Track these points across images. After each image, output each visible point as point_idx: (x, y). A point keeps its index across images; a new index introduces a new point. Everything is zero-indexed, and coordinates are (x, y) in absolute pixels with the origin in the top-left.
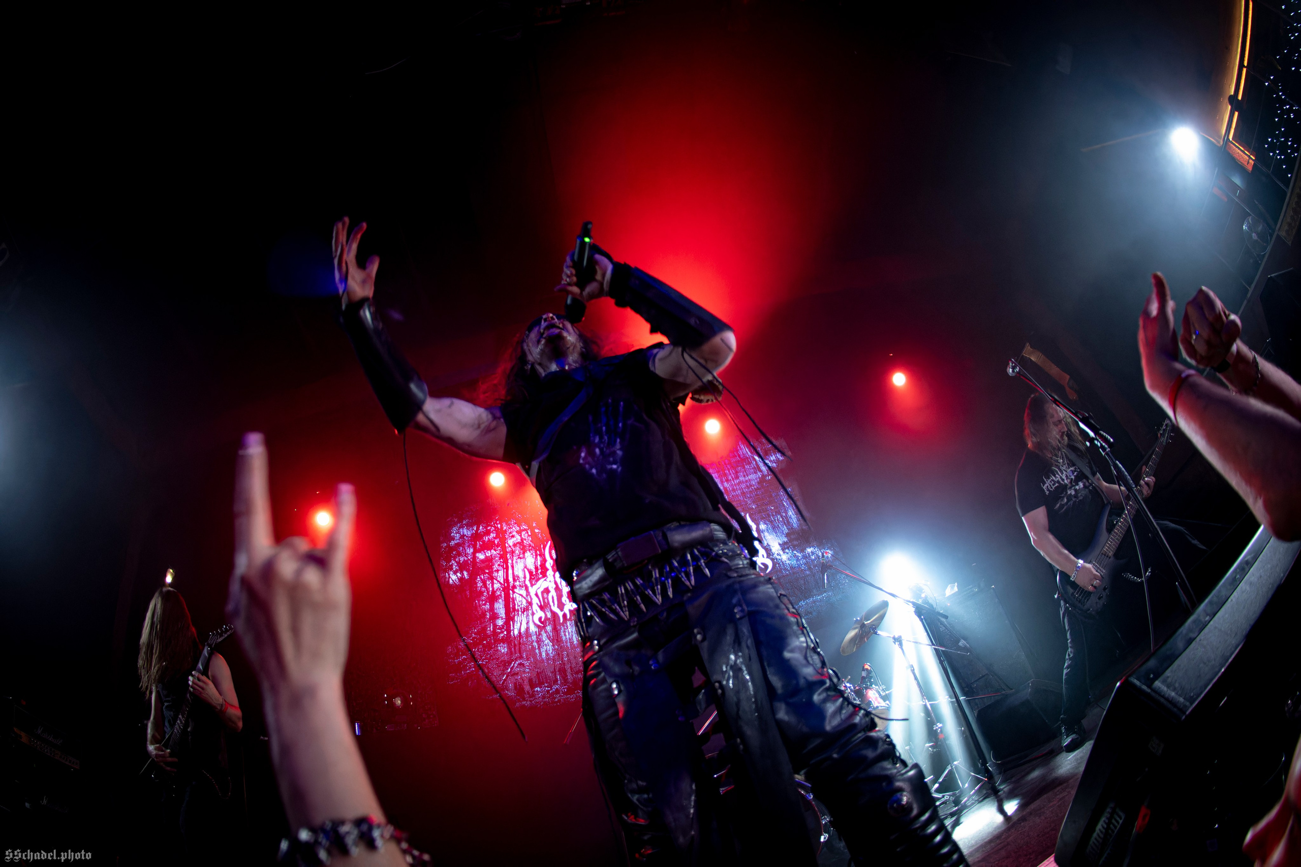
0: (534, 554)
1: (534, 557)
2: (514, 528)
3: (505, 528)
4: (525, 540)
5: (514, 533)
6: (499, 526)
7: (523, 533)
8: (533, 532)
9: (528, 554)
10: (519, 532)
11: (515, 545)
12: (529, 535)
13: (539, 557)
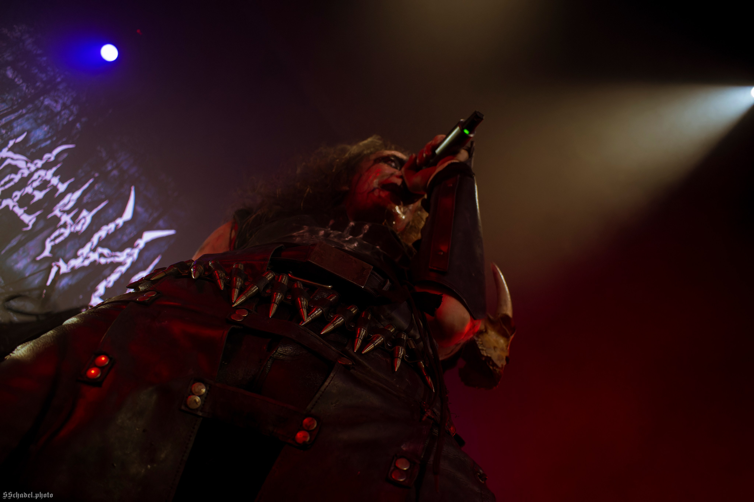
0: (50, 135)
1: (47, 137)
2: (66, 98)
3: (61, 87)
4: (61, 117)
5: (61, 101)
6: (59, 80)
7: (67, 111)
8: (74, 122)
9: (46, 128)
10: (65, 106)
11: (47, 108)
12: (68, 119)
13: (48, 142)
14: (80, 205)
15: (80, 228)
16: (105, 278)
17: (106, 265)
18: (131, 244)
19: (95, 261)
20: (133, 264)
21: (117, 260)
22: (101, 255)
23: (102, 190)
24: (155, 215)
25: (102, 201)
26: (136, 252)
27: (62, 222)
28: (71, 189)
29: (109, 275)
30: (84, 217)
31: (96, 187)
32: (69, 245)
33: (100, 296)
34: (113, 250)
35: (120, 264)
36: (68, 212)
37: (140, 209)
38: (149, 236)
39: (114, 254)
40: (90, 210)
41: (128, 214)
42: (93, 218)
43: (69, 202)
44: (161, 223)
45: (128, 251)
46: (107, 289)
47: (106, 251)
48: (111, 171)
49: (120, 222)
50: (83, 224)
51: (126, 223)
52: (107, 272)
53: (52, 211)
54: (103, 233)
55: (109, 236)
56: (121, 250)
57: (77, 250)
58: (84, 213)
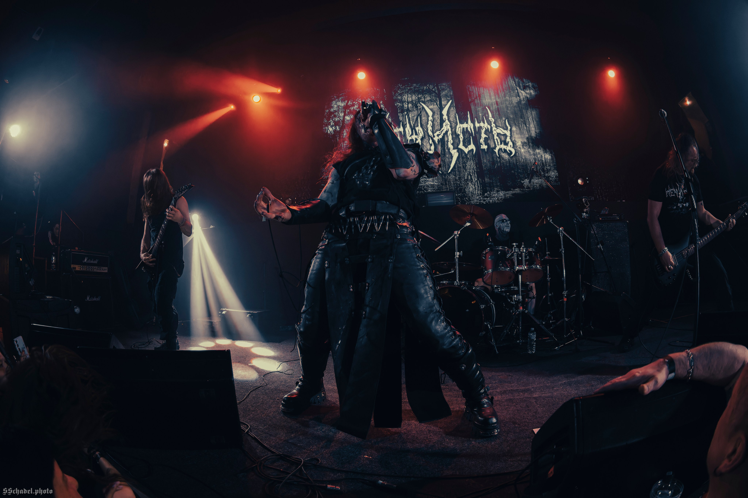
14: (413, 129)
15: (421, 135)
16: (448, 141)
17: (443, 137)
18: (442, 121)
19: (438, 139)
20: (451, 126)
21: (444, 132)
22: (438, 135)
23: (413, 115)
24: (438, 103)
25: (417, 118)
26: (447, 121)
27: (414, 140)
28: (404, 127)
29: (448, 139)
30: (419, 130)
31: (410, 117)
32: (425, 144)
33: (452, 149)
34: (439, 130)
35: (447, 132)
36: (412, 134)
37: (431, 107)
38: (445, 112)
39: (441, 131)
40: (418, 126)
41: (430, 113)
42: (422, 126)
43: (409, 132)
44: (443, 103)
45: (444, 124)
46: (452, 144)
47: (438, 133)
48: (408, 106)
49: (430, 118)
50: (421, 132)
51: (433, 116)
52: (446, 139)
53: (408, 140)
54: (430, 128)
55: (433, 126)
56: (441, 126)
57: (429, 143)
58: (417, 129)
